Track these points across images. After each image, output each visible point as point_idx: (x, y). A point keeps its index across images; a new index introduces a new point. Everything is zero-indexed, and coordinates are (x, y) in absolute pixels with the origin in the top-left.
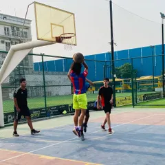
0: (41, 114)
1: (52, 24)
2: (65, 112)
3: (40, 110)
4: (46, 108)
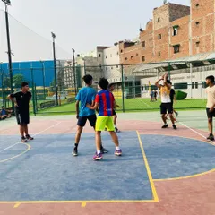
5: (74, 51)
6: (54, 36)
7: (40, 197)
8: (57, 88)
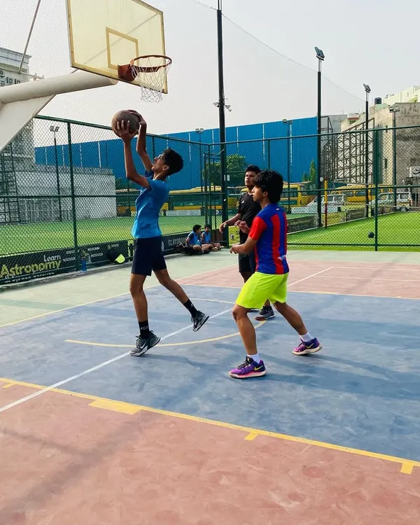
0: (63, 264)
1: (108, 31)
2: (121, 259)
3: (62, 253)
4: (77, 247)
5: (368, 90)
6: (320, 55)
7: (299, 430)
8: (320, 185)
